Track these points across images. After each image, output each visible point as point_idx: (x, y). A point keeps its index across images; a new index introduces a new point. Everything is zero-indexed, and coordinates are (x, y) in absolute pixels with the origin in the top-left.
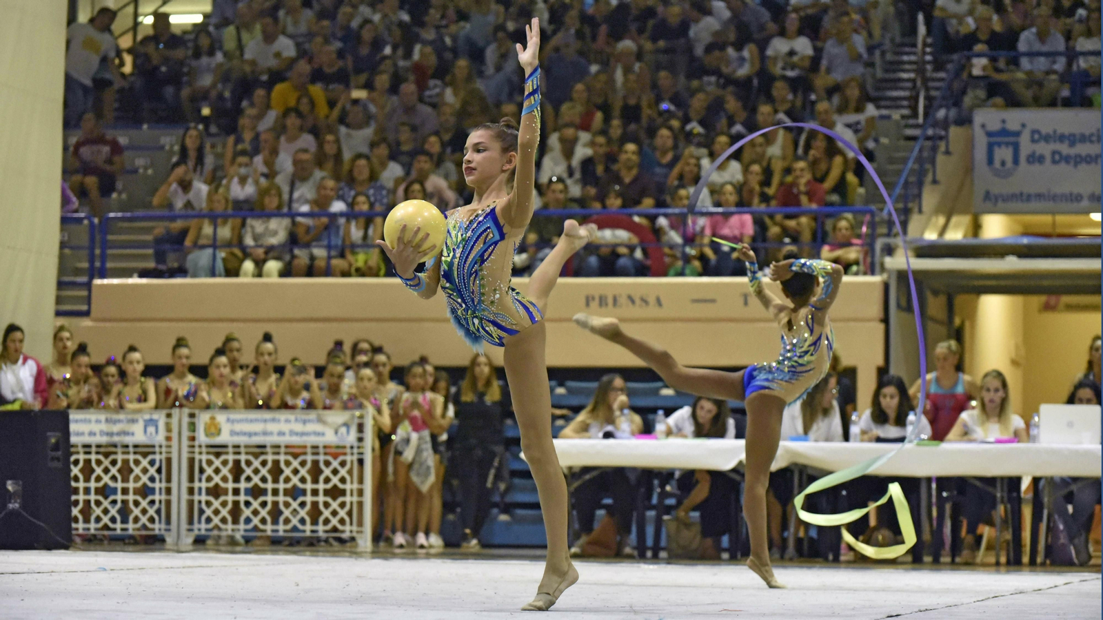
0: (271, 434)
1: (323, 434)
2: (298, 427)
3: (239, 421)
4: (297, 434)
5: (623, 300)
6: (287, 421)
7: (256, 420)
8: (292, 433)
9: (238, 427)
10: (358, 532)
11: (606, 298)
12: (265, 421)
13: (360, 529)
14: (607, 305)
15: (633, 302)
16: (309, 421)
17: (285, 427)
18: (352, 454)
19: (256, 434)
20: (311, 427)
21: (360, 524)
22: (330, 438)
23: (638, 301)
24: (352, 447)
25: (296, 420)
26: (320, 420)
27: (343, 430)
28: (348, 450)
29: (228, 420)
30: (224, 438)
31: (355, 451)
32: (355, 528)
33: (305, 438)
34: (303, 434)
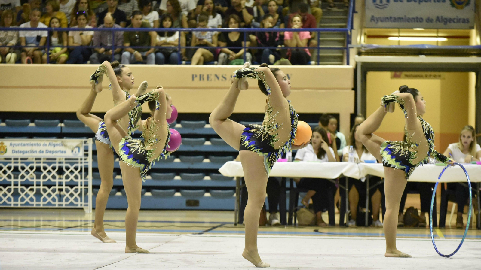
0: (36, 152)
1: (65, 152)
2: (51, 148)
3: (17, 145)
4: (50, 152)
5: (213, 77)
6: (44, 145)
7: (27, 145)
8: (47, 151)
9: (17, 148)
10: (85, 205)
11: (203, 76)
12: (32, 145)
13: (86, 204)
14: (203, 79)
15: (218, 78)
16: (57, 145)
17: (44, 149)
18: (81, 163)
19: (26, 152)
20: (57, 148)
21: (86, 200)
22: (69, 154)
23: (221, 78)
24: (81, 159)
25: (50, 144)
26: (63, 145)
27: (77, 150)
28: (79, 161)
29: (11, 144)
30: (9, 154)
31: (83, 161)
32: (83, 203)
33: (54, 154)
34: (53, 152)
